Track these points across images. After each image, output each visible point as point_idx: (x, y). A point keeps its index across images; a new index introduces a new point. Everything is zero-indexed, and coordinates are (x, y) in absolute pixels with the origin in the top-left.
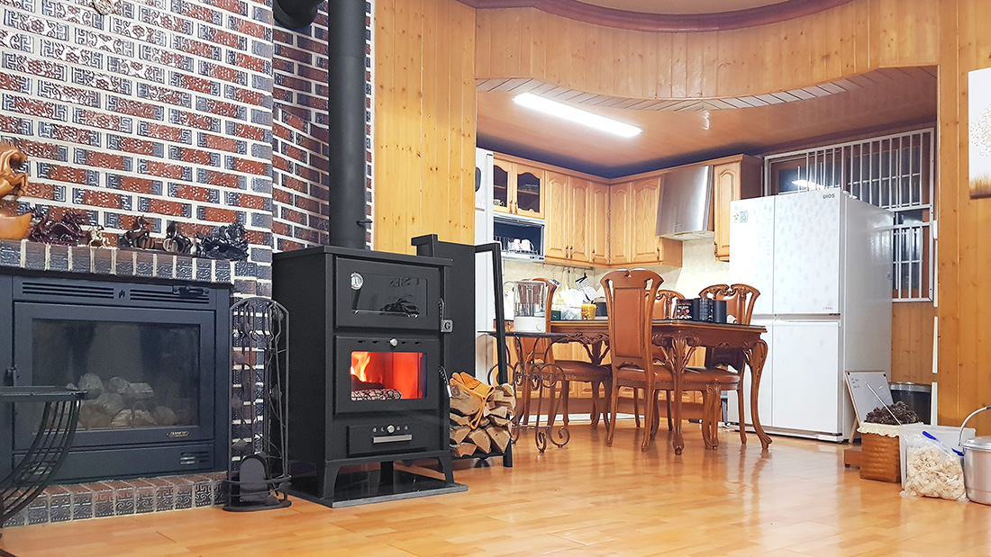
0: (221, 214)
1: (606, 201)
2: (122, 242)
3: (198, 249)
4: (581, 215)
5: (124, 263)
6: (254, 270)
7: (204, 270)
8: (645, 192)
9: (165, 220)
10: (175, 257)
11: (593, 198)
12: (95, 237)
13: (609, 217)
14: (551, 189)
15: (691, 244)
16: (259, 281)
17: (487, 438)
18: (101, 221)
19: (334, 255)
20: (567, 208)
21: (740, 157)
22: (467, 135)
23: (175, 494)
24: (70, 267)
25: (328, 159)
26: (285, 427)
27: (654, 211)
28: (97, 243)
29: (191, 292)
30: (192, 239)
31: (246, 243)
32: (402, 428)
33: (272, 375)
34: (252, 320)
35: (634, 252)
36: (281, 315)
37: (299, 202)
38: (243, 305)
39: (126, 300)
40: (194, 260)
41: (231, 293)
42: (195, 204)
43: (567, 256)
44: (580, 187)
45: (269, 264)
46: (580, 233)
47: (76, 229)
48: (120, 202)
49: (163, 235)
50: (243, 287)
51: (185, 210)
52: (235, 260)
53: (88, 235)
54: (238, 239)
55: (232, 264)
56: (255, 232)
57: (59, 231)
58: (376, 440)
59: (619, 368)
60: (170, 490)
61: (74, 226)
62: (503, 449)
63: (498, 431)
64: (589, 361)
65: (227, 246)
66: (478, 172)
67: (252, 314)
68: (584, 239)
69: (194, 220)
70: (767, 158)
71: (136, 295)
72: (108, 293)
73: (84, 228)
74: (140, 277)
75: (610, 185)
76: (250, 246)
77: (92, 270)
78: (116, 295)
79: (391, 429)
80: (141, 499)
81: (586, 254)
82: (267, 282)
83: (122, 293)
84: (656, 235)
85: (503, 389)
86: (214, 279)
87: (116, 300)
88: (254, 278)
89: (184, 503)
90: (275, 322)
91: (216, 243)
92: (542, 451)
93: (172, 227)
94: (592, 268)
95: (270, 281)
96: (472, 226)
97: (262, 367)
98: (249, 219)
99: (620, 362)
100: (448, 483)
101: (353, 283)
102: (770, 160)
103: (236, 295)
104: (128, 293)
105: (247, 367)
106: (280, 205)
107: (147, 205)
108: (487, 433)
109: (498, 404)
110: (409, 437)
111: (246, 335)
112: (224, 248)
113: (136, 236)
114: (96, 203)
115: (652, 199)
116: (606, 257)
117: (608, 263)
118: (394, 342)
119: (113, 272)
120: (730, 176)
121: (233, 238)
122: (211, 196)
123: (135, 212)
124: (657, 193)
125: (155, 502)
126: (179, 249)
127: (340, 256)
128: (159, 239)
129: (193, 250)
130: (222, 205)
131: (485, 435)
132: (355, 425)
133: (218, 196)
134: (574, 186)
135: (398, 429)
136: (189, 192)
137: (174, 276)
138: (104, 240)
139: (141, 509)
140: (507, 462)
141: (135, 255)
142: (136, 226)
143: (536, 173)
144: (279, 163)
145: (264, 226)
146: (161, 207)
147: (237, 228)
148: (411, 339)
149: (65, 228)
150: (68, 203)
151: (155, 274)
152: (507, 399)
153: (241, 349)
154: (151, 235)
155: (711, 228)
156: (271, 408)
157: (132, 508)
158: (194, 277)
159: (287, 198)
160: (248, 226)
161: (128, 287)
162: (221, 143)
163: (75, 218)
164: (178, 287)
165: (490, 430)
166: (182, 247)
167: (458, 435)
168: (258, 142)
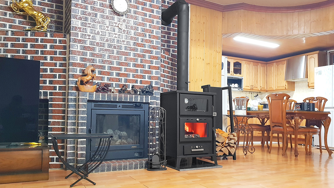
0: (146, 82)
1: (266, 69)
2: (120, 92)
3: (140, 93)
4: (256, 74)
5: (120, 98)
6: (155, 98)
7: (142, 99)
8: (280, 66)
9: (131, 85)
10: (134, 95)
11: (260, 68)
12: (112, 91)
13: (266, 75)
14: (245, 66)
15: (298, 83)
16: (157, 101)
17: (227, 150)
18: (114, 86)
19: (180, 93)
20: (251, 73)
21: (318, 52)
22: (219, 52)
23: (134, 165)
24: (106, 99)
25: (177, 64)
26: (165, 145)
27: (284, 72)
28: (113, 92)
29: (138, 105)
30: (138, 90)
31: (153, 90)
32: (201, 147)
33: (161, 130)
34: (155, 113)
35: (276, 86)
36: (164, 112)
37: (167, 77)
38: (153, 109)
39: (121, 108)
40: (139, 96)
41: (149, 105)
42: (139, 80)
43: (251, 88)
44: (256, 65)
45: (159, 96)
46: (256, 80)
47: (108, 88)
48: (119, 80)
49: (130, 89)
50: (152, 103)
51: (136, 82)
52: (150, 95)
53: (111, 90)
54: (151, 89)
55: (149, 97)
56: (155, 87)
57: (103, 89)
58: (193, 150)
59: (273, 127)
60: (132, 164)
61: (107, 88)
62: (233, 154)
63: (231, 148)
64: (261, 124)
65: (148, 91)
66: (222, 64)
67: (155, 111)
68: (257, 82)
69: (139, 84)
70: (328, 51)
71: (123, 107)
72: (116, 106)
73: (110, 88)
74: (125, 102)
75: (267, 64)
76: (154, 91)
77: (112, 100)
78: (118, 107)
79: (197, 147)
80: (124, 166)
81: (258, 88)
82: (159, 102)
83: (120, 106)
84: (285, 80)
85: (233, 134)
86: (144, 101)
87: (118, 108)
88: (155, 101)
89: (136, 168)
90: (162, 114)
91: (144, 91)
92: (245, 155)
93: (133, 87)
94: (260, 92)
95: (160, 101)
96: (221, 81)
97: (158, 127)
98: (154, 83)
99: (274, 125)
100: (215, 165)
101: (185, 101)
102: (329, 52)
103: (150, 106)
104: (121, 106)
105: (154, 127)
106: (162, 78)
107: (126, 81)
108: (227, 148)
109: (231, 139)
110: (203, 150)
111: (154, 118)
112: (147, 92)
113: (123, 90)
114: (113, 81)
115: (283, 68)
116: (266, 88)
117: (266, 90)
118: (198, 119)
119: (117, 100)
120: (314, 58)
121: (149, 89)
122: (143, 77)
123: (123, 83)
124: (285, 66)
125: (128, 167)
126: (135, 93)
127: (181, 93)
128: (129, 90)
129: (139, 93)
130: (147, 80)
131: (227, 149)
132: (186, 146)
133: (145, 77)
134: (254, 65)
135: (199, 147)
136: (138, 76)
137: (134, 101)
138: (115, 91)
139: (124, 169)
140: (234, 158)
141: (123, 95)
142: (123, 87)
143: (240, 62)
144: (162, 66)
145: (158, 85)
146: (130, 81)
147: (151, 86)
148: (203, 119)
150: (106, 81)
151: (128, 101)
152: (234, 138)
153: (152, 122)
154: (127, 89)
155: (306, 77)
156: (161, 140)
157: (122, 169)
158: (139, 101)
159: (164, 76)
160: (154, 85)
161: (121, 104)
162: (146, 61)
163: (107, 85)
164: (134, 104)
165: (228, 148)
166: (136, 92)
167: (218, 149)
168: (157, 60)
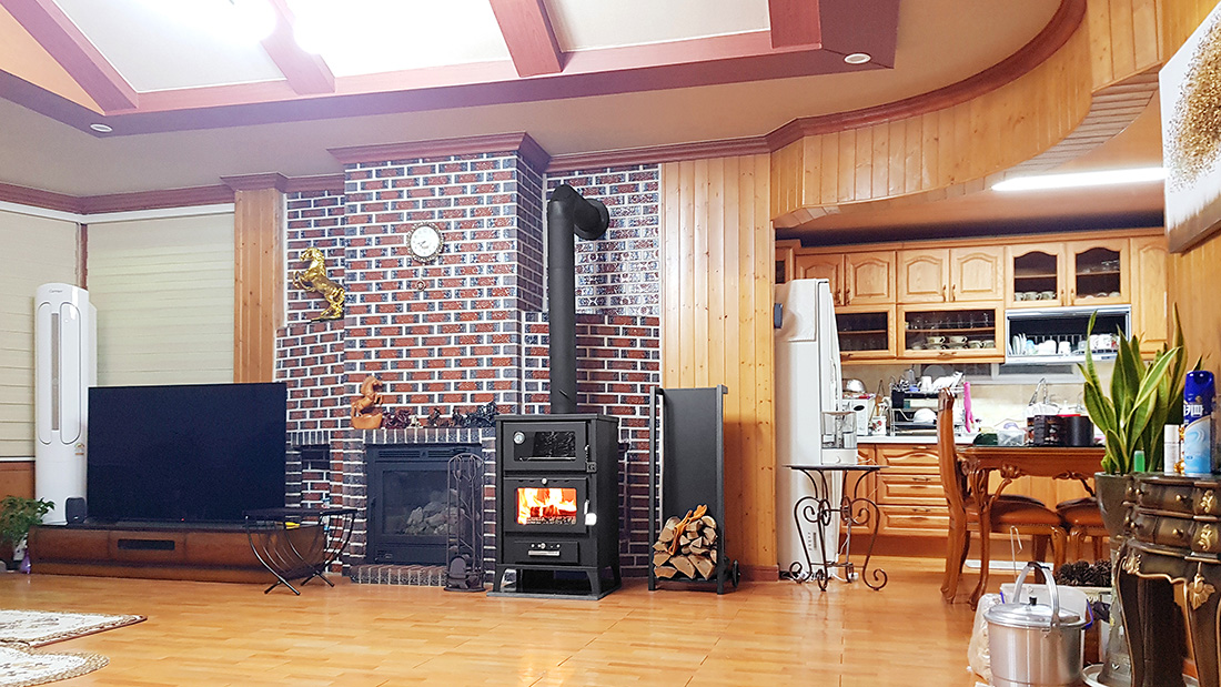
0: (484, 397)
2: (431, 421)
5: (421, 436)
6: (493, 433)
7: (464, 435)
9: (452, 406)
10: (448, 430)
12: (413, 422)
17: (691, 565)
18: (420, 412)
24: (396, 441)
28: (413, 426)
30: (464, 416)
39: (426, 458)
40: (459, 430)
41: (481, 449)
42: (469, 393)
47: (405, 418)
48: (429, 399)
49: (450, 415)
52: (483, 427)
53: (410, 421)
55: (480, 430)
56: (506, 405)
57: (396, 420)
58: (530, 553)
62: (705, 577)
63: (699, 559)
69: (468, 403)
71: (432, 454)
72: (416, 454)
73: (409, 417)
77: (405, 442)
78: (421, 455)
79: (543, 545)
83: (424, 454)
86: (469, 441)
87: (423, 458)
88: (494, 438)
91: (474, 417)
93: (455, 411)
98: (501, 397)
100: (593, 593)
104: (427, 453)
108: (689, 560)
110: (557, 553)
112: (480, 420)
113: (434, 420)
114: (417, 401)
118: (544, 481)
119: (416, 442)
121: (487, 412)
122: (478, 386)
123: (436, 403)
128: (447, 419)
130: (485, 391)
131: (687, 561)
133: (482, 386)
136: (466, 386)
137: (447, 441)
138: (417, 422)
141: (429, 430)
146: (450, 398)
147: (493, 408)
149: (399, 420)
150: (404, 404)
151: (437, 441)
154: (442, 416)
158: (458, 441)
160: (500, 403)
161: (427, 450)
162: (484, 350)
163: (405, 412)
164: (453, 448)
165: (692, 558)
167: (658, 560)
